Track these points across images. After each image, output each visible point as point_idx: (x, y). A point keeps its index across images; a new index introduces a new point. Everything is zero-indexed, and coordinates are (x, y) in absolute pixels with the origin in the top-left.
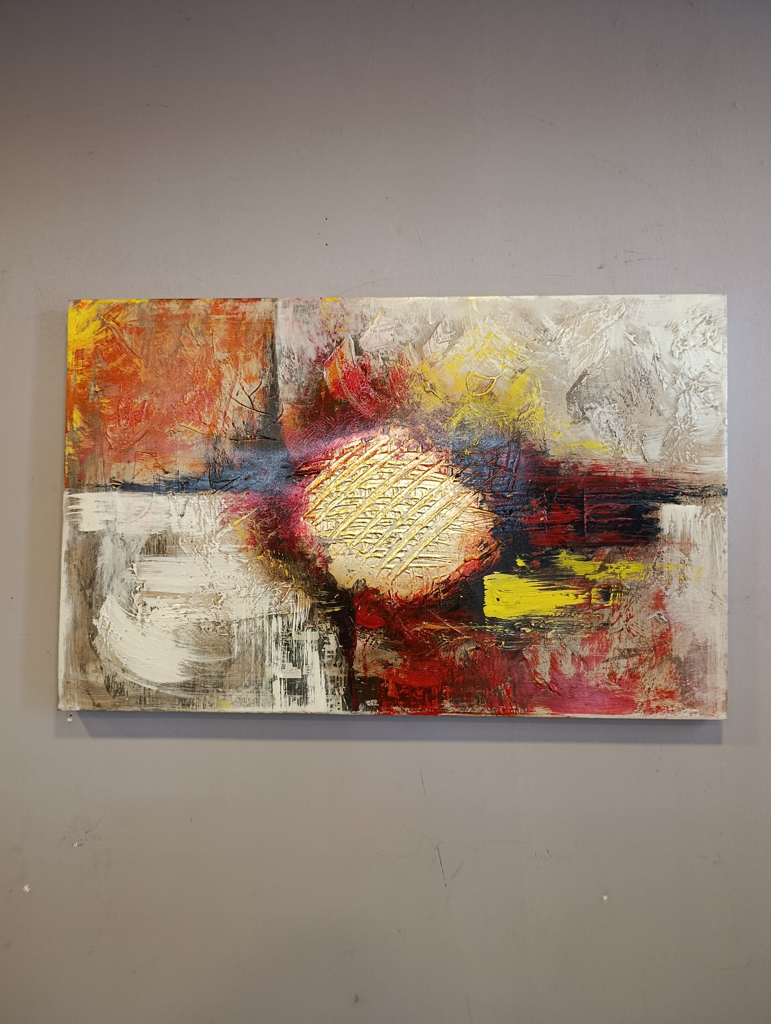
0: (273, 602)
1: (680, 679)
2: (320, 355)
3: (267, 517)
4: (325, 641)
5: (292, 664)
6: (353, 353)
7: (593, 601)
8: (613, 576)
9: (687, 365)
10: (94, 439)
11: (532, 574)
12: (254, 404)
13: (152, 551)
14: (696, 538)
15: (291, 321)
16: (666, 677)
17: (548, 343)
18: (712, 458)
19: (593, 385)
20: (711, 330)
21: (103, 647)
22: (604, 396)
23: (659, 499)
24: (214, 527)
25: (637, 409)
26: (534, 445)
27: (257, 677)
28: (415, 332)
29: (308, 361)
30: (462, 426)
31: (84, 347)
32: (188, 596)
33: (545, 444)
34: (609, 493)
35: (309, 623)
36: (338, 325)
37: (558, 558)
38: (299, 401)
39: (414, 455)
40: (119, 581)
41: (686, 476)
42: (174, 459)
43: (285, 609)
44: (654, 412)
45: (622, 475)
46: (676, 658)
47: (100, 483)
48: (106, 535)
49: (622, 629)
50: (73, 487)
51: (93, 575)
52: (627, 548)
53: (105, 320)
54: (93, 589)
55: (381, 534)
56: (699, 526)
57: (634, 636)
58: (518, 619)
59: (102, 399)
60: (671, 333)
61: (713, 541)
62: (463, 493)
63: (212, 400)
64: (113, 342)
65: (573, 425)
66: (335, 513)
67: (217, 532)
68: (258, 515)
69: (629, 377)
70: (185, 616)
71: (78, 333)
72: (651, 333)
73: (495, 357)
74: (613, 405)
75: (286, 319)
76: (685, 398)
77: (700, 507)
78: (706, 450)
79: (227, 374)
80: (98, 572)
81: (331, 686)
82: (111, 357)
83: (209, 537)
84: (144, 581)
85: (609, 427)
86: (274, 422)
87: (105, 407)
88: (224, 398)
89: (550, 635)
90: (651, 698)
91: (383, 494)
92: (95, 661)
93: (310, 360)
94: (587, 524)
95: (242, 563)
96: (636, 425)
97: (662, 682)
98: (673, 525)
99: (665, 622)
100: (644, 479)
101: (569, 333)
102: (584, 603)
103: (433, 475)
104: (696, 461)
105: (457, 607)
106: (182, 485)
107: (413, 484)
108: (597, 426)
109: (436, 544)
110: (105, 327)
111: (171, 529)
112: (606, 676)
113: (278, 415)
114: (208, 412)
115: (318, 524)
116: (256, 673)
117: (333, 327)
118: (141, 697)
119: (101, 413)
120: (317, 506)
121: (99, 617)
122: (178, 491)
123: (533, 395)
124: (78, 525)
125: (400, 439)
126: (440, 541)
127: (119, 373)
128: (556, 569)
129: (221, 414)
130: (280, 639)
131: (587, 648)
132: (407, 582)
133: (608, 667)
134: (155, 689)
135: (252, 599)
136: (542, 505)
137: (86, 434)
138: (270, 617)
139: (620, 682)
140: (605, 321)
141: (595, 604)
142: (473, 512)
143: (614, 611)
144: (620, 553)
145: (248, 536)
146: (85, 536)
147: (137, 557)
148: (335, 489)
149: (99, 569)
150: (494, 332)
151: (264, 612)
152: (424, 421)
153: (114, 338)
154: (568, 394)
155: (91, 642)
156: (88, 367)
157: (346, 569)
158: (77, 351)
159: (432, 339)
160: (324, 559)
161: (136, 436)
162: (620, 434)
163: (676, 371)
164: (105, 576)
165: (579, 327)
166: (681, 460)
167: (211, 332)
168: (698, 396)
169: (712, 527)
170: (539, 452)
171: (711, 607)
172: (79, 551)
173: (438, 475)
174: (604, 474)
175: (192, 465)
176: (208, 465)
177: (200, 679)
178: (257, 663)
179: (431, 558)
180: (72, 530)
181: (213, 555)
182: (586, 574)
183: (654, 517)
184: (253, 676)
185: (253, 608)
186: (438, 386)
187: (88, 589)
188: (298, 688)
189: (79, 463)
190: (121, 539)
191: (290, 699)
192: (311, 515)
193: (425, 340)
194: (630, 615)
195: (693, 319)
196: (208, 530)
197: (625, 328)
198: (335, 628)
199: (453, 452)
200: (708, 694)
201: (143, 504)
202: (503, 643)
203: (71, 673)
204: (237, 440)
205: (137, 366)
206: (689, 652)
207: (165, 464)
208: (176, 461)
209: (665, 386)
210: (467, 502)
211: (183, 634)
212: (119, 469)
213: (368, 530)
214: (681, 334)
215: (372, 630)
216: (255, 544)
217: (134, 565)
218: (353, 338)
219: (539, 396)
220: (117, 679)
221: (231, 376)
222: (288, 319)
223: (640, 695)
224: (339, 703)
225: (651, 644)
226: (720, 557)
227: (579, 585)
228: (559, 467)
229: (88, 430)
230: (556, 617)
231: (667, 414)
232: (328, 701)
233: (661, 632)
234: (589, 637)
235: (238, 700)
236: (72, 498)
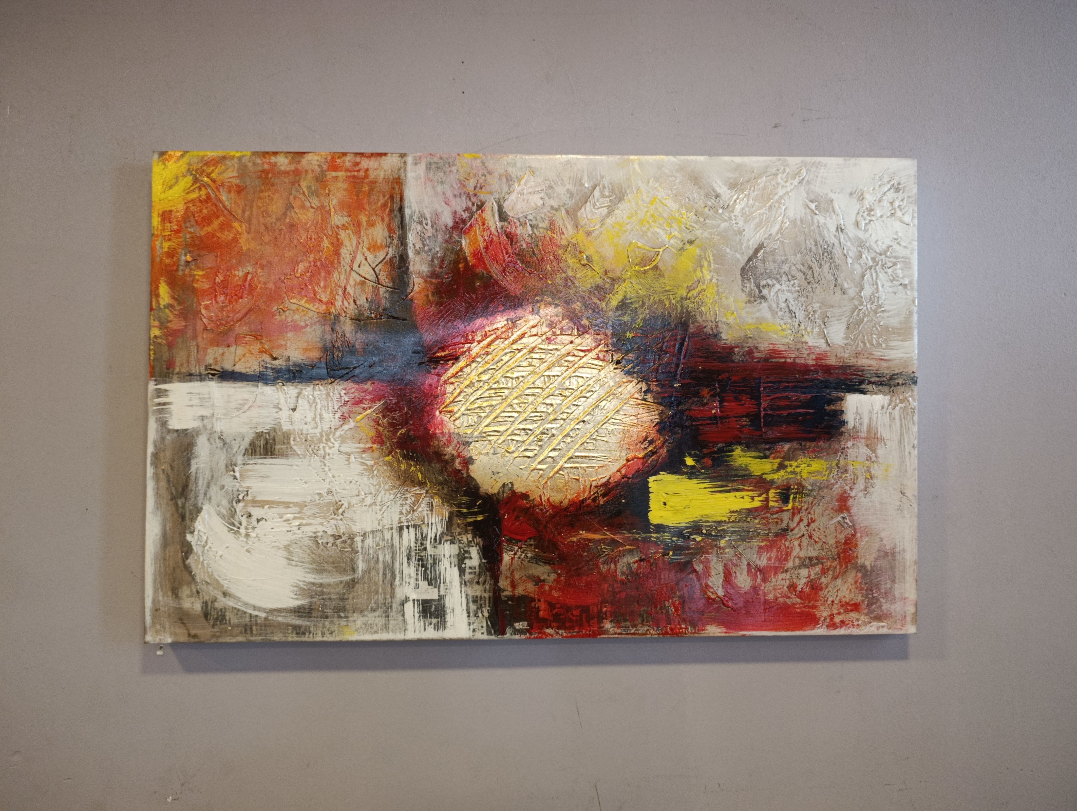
0: (404, 511)
1: (866, 590)
2: (457, 220)
3: (395, 411)
4: (466, 555)
5: (426, 583)
6: (497, 218)
7: (771, 504)
8: (793, 476)
9: (874, 238)
10: (186, 319)
11: (702, 474)
12: (379, 277)
13: (258, 453)
14: (883, 432)
15: (423, 180)
16: (850, 587)
17: (720, 211)
18: (900, 343)
19: (770, 259)
20: (900, 198)
21: (200, 566)
22: (782, 271)
23: (843, 389)
24: (333, 424)
25: (818, 287)
26: (705, 327)
27: (385, 599)
28: (568, 195)
29: (443, 227)
30: (623, 306)
31: (173, 208)
32: (302, 506)
33: (717, 326)
34: (788, 382)
35: (447, 535)
36: (478, 186)
37: (732, 456)
38: (433, 275)
39: (569, 338)
40: (218, 488)
41: (873, 362)
42: (283, 343)
43: (419, 519)
44: (838, 290)
45: (803, 362)
46: (861, 566)
47: (193, 371)
48: (201, 434)
49: (803, 535)
50: (160, 376)
51: (186, 481)
52: (808, 444)
53: (198, 176)
54: (186, 498)
55: (530, 430)
56: (886, 419)
57: (816, 542)
58: (688, 525)
59: (194, 270)
60: (856, 200)
61: (902, 435)
62: (624, 383)
63: (329, 273)
64: (207, 203)
65: (748, 305)
66: (476, 405)
67: (336, 429)
68: (385, 409)
69: (811, 250)
70: (299, 529)
71: (164, 192)
72: (835, 200)
73: (661, 226)
74: (792, 282)
75: (417, 178)
76: (872, 275)
77: (888, 398)
78: (894, 333)
79: (346, 242)
80: (193, 478)
81: (473, 607)
82: (207, 220)
83: (326, 434)
84: (248, 487)
85: (788, 307)
86: (404, 300)
87: (198, 280)
88: (343, 271)
89: (723, 543)
90: (835, 611)
91: (533, 383)
92: (189, 584)
93: (446, 226)
94: (764, 417)
95: (367, 465)
96: (818, 305)
97: (847, 593)
98: (858, 417)
99: (850, 527)
100: (827, 366)
101: (743, 200)
102: (761, 507)
103: (590, 361)
104: (884, 345)
105: (619, 513)
106: (294, 373)
107: (567, 372)
108: (774, 305)
109: (594, 442)
110: (198, 185)
111: (281, 426)
112: (785, 588)
113: (409, 291)
114: (325, 287)
115: (456, 419)
116: (385, 593)
117: (473, 189)
118: (246, 625)
119: (194, 287)
120: (455, 398)
121: (194, 531)
122: (289, 380)
123: (703, 269)
124: (166, 422)
125: (552, 319)
126: (599, 438)
127: (215, 239)
128: (729, 468)
129: (340, 289)
130: (413, 554)
131: (765, 557)
132: (561, 485)
133: (788, 577)
134: (263, 615)
135: (378, 508)
136: (713, 396)
137: (176, 313)
138: (401, 529)
139: (801, 595)
140: (783, 187)
141: (773, 507)
142: (636, 405)
143: (794, 514)
144: (801, 449)
145: (373, 433)
146: (175, 435)
147: (240, 459)
148: (477, 378)
149: (193, 474)
150: (659, 197)
151: (394, 522)
152: (580, 299)
153: (209, 197)
154: (743, 269)
155: (184, 562)
156: (177, 232)
157: (490, 471)
158: (164, 212)
159: (588, 204)
160: (464, 460)
161: (237, 315)
162: (800, 315)
163: (861, 244)
164: (200, 482)
165: (755, 193)
166: (868, 345)
167: (327, 191)
168: (886, 273)
169: (901, 420)
170: (710, 335)
171: (900, 509)
172: (168, 454)
173: (596, 362)
174: (783, 360)
175: (305, 350)
176: (325, 349)
177: (318, 603)
178: (386, 582)
179: (588, 457)
180: (160, 428)
181: (331, 456)
182: (763, 474)
183: (838, 408)
184: (381, 598)
185: (380, 517)
186: (595, 258)
187: (180, 498)
188: (435, 611)
189: (166, 348)
190: (220, 438)
191: (425, 624)
192: (448, 409)
193: (580, 205)
194: (812, 518)
195: (880, 186)
196: (326, 426)
197: (805, 195)
198: (478, 540)
199: (613, 335)
200: (896, 605)
201: (246, 396)
202: (671, 553)
203: (161, 598)
204: (359, 320)
205: (238, 231)
206: (876, 559)
207: (273, 348)
208: (286, 345)
209: (850, 261)
210: (629, 392)
211: (296, 550)
212: (217, 355)
213: (516, 426)
214: (867, 202)
215: (520, 541)
216: (382, 443)
217: (237, 469)
218: (496, 202)
219: (710, 271)
220: (216, 605)
221: (352, 245)
222: (420, 178)
223: (822, 608)
224: (482, 627)
225: (835, 551)
226: (910, 453)
227: (755, 487)
228: (733, 352)
229: (178, 308)
230: (729, 522)
231: (852, 292)
232: (469, 624)
233: (846, 537)
234: (766, 545)
235: (363, 626)
236: (159, 389)
